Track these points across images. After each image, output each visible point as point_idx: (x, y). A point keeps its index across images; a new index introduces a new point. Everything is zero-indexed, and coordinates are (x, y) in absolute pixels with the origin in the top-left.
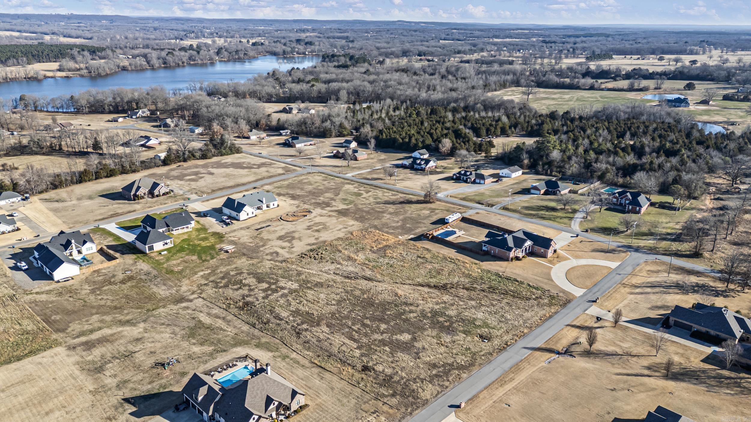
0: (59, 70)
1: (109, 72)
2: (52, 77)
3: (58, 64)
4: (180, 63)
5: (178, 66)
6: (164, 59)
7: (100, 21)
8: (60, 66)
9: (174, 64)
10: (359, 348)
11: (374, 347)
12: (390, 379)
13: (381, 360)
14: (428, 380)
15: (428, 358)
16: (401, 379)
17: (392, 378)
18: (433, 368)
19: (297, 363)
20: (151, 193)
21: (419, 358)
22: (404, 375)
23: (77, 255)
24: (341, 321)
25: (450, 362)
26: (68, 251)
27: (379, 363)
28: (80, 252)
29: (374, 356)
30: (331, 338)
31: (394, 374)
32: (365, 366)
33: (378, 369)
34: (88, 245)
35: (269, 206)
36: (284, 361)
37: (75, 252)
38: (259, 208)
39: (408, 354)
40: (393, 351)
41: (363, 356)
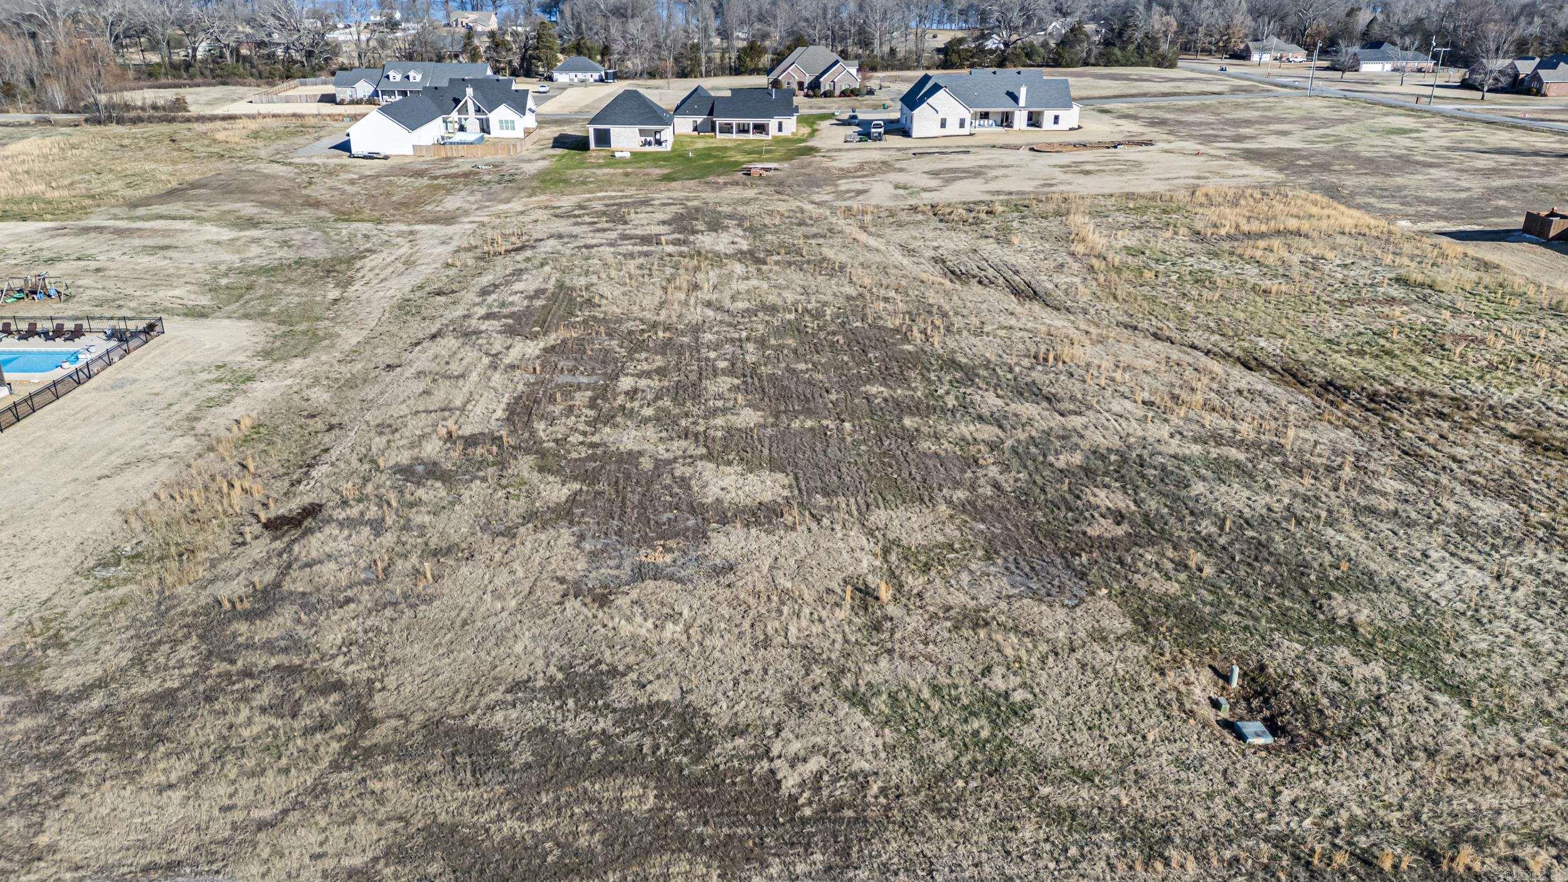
10: (471, 441)
11: (524, 465)
12: (235, 615)
13: (421, 517)
14: (378, 735)
15: (644, 628)
16: (269, 647)
17: (250, 616)
18: (557, 692)
19: (212, 403)
20: (815, 85)
21: (603, 600)
22: (332, 638)
23: (473, 132)
24: (631, 352)
25: (721, 714)
26: (454, 116)
27: (378, 527)
28: (485, 128)
29: (433, 492)
30: (474, 377)
31: (305, 602)
32: (312, 511)
33: (315, 545)
34: (502, 113)
35: (1034, 120)
36: (199, 386)
37: (472, 122)
38: (1006, 120)
39: (593, 555)
40: (564, 513)
41: (406, 472)
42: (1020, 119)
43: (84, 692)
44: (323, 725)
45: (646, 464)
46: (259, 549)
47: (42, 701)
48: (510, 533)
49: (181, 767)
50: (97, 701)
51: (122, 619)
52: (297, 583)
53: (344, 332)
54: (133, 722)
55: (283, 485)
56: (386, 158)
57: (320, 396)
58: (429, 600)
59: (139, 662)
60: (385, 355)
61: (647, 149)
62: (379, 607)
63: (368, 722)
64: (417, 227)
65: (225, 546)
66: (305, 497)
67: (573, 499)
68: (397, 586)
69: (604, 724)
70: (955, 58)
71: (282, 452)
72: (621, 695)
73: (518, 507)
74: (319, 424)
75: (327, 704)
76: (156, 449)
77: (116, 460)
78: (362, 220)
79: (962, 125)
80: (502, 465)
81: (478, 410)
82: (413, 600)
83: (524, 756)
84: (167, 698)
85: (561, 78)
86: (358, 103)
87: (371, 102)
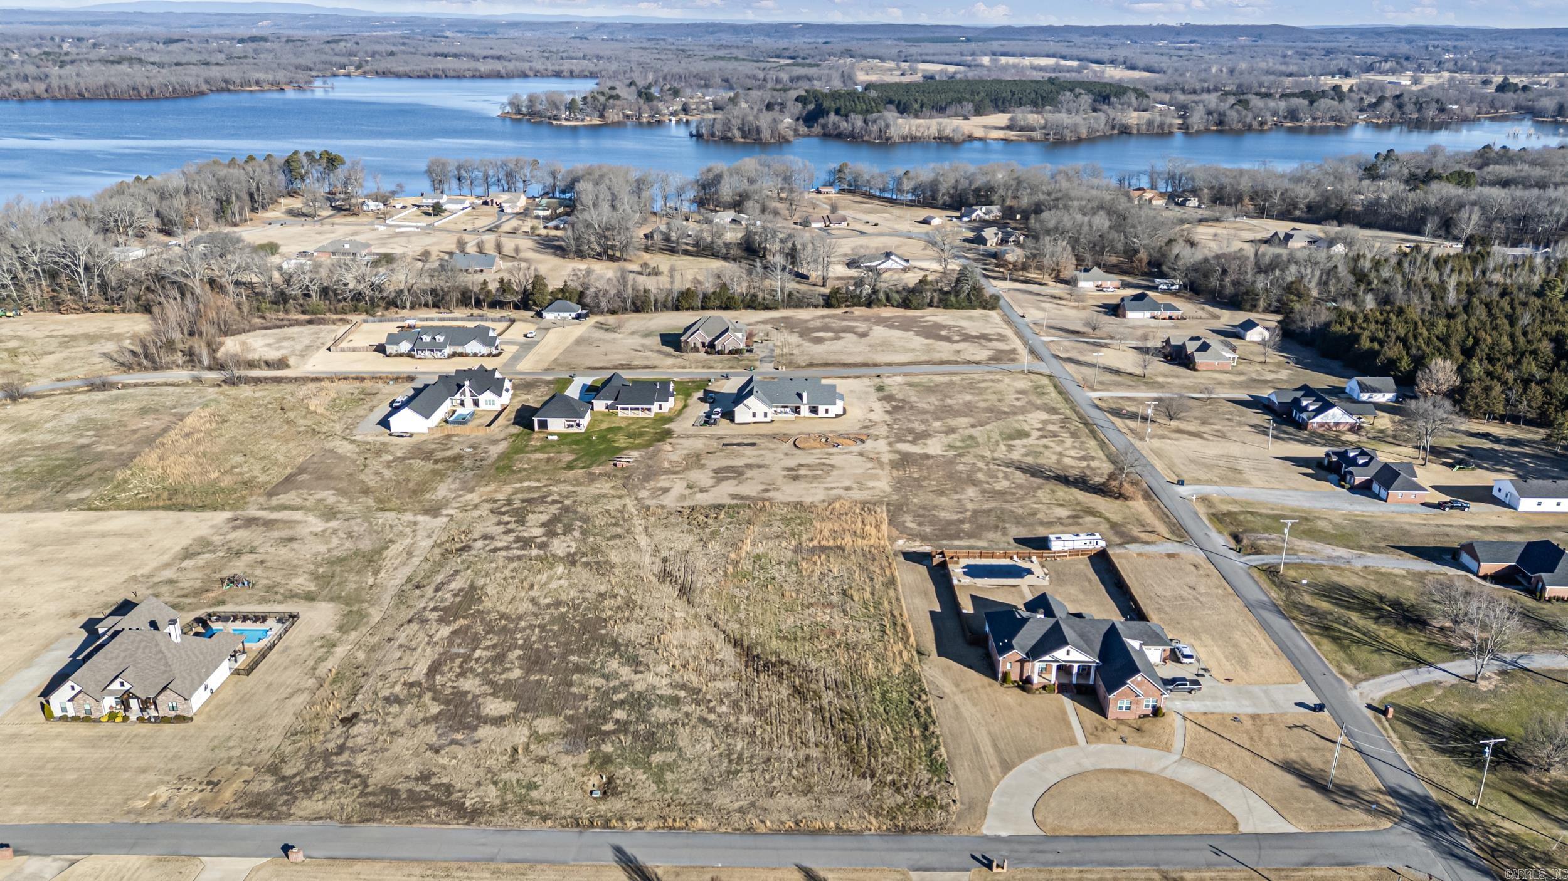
0: (1009, 128)
1: (1084, 136)
2: (981, 139)
3: (1008, 116)
4: (1255, 124)
5: (1249, 128)
6: (1222, 115)
7: (1235, 38)
8: (1011, 119)
9: (1240, 126)
10: (412, 685)
11: (427, 697)
12: (332, 754)
13: (389, 720)
14: (369, 790)
15: (445, 761)
16: (342, 764)
17: (337, 754)
18: (417, 779)
19: (321, 660)
20: (712, 345)
21: (437, 751)
22: (359, 761)
23: (469, 407)
24: (488, 633)
25: (458, 786)
26: (458, 396)
27: (375, 723)
28: (476, 403)
29: (394, 709)
30: (420, 650)
31: (353, 750)
32: (355, 715)
33: (355, 730)
34: (488, 395)
35: (814, 410)
36: (315, 650)
37: (468, 400)
38: (797, 410)
39: (440, 736)
40: (435, 718)
41: (387, 699)
42: (805, 410)
43: (294, 776)
44: (355, 787)
45: (470, 697)
46: (339, 730)
47: (283, 779)
48: (415, 726)
49: (321, 796)
50: (298, 779)
51: (300, 754)
52: (350, 744)
53: (372, 611)
54: (308, 785)
55: (346, 703)
56: (411, 436)
57: (361, 656)
58: (387, 750)
59: (307, 768)
60: (388, 631)
61: (571, 430)
62: (373, 752)
63: (366, 786)
64: (420, 518)
65: (328, 728)
66: (353, 710)
67: (440, 713)
68: (379, 745)
69: (427, 788)
70: (834, 302)
71: (346, 687)
72: (434, 781)
73: (421, 715)
74: (359, 673)
75: (357, 781)
76: (303, 685)
77: (289, 690)
78: (390, 510)
79: (766, 415)
80: (420, 696)
81: (417, 669)
82: (383, 750)
83: (404, 796)
84: (315, 778)
85: (549, 316)
86: (401, 355)
87: (410, 355)
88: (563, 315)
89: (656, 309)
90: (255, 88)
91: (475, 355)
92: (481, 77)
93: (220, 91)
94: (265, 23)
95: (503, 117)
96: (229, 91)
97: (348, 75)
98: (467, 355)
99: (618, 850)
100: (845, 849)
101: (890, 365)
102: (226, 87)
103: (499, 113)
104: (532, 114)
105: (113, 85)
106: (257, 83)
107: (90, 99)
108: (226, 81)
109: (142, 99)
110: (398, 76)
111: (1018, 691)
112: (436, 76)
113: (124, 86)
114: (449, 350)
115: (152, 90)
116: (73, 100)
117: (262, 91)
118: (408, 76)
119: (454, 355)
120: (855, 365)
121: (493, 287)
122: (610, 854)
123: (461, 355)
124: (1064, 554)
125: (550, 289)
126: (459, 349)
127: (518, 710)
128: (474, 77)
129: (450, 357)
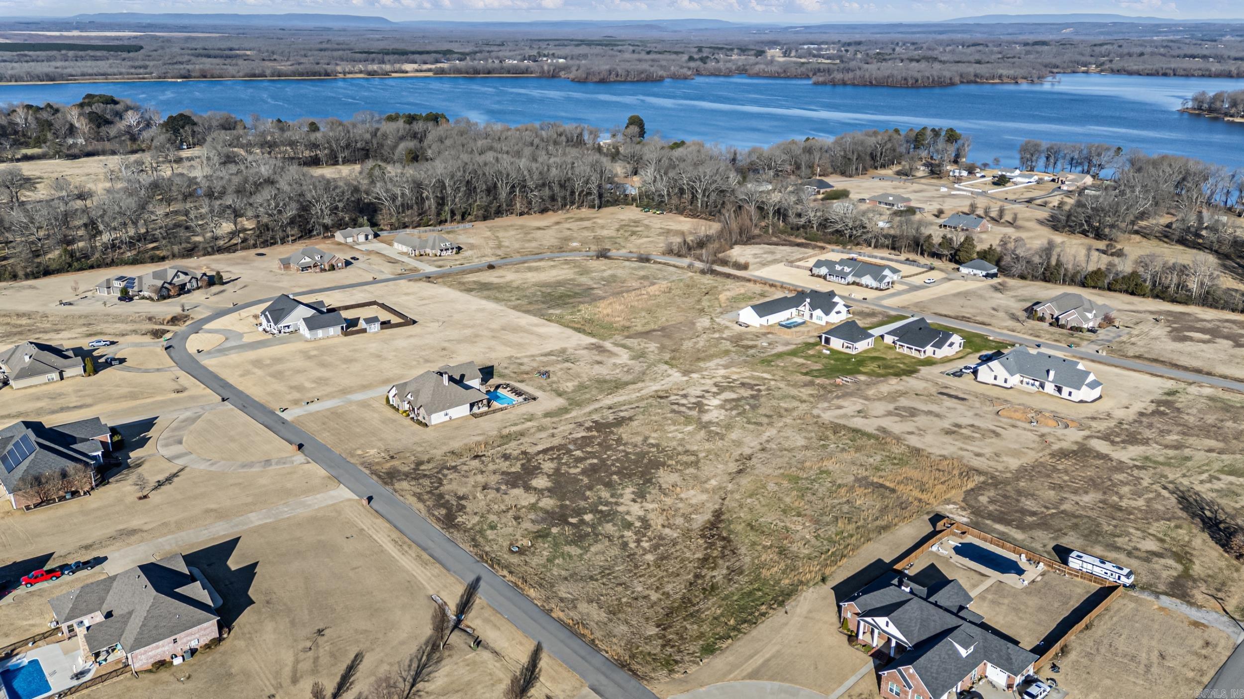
14: (435, 491)
16: (443, 475)
17: (449, 469)
18: (458, 497)
20: (1057, 318)
24: (598, 444)
26: (801, 308)
28: (811, 317)
32: (482, 456)
34: (818, 312)
37: (807, 313)
38: (1042, 386)
41: (504, 455)
42: (1049, 387)
43: (421, 470)
46: (467, 459)
47: (416, 469)
49: (414, 483)
50: (420, 472)
52: (460, 467)
53: (574, 412)
54: (419, 476)
56: (747, 326)
57: (532, 431)
61: (846, 351)
62: (461, 476)
79: (1006, 381)
81: (539, 446)
82: (467, 477)
84: (425, 475)
85: (964, 270)
86: (819, 276)
87: (825, 278)
88: (976, 271)
89: (1064, 282)
90: (997, 81)
91: (867, 286)
92: (1210, 76)
93: (969, 82)
94: (1068, 30)
95: (1182, 112)
96: (976, 82)
97: (1086, 72)
98: (862, 285)
99: (478, 580)
100: (576, 652)
101: (1225, 377)
102: (975, 80)
103: (1180, 108)
104: (1210, 110)
105: (893, 76)
106: (1000, 77)
107: (876, 86)
108: (976, 76)
109: (908, 87)
110: (1130, 73)
111: (845, 638)
112: (1165, 75)
113: (899, 77)
114: (850, 279)
115: (917, 81)
116: (865, 85)
117: (1002, 83)
118: (1138, 73)
119: (854, 283)
120: (1186, 369)
121: (937, 240)
122: (471, 578)
123: (858, 284)
124: (1079, 573)
125: (978, 249)
126: (858, 280)
127: (549, 490)
128: (1203, 76)
129: (848, 284)
